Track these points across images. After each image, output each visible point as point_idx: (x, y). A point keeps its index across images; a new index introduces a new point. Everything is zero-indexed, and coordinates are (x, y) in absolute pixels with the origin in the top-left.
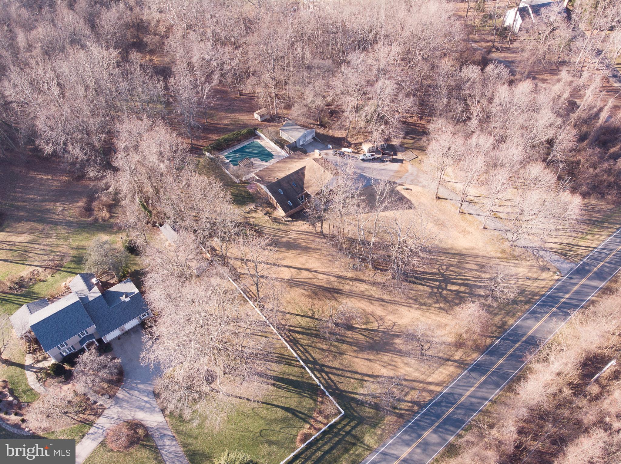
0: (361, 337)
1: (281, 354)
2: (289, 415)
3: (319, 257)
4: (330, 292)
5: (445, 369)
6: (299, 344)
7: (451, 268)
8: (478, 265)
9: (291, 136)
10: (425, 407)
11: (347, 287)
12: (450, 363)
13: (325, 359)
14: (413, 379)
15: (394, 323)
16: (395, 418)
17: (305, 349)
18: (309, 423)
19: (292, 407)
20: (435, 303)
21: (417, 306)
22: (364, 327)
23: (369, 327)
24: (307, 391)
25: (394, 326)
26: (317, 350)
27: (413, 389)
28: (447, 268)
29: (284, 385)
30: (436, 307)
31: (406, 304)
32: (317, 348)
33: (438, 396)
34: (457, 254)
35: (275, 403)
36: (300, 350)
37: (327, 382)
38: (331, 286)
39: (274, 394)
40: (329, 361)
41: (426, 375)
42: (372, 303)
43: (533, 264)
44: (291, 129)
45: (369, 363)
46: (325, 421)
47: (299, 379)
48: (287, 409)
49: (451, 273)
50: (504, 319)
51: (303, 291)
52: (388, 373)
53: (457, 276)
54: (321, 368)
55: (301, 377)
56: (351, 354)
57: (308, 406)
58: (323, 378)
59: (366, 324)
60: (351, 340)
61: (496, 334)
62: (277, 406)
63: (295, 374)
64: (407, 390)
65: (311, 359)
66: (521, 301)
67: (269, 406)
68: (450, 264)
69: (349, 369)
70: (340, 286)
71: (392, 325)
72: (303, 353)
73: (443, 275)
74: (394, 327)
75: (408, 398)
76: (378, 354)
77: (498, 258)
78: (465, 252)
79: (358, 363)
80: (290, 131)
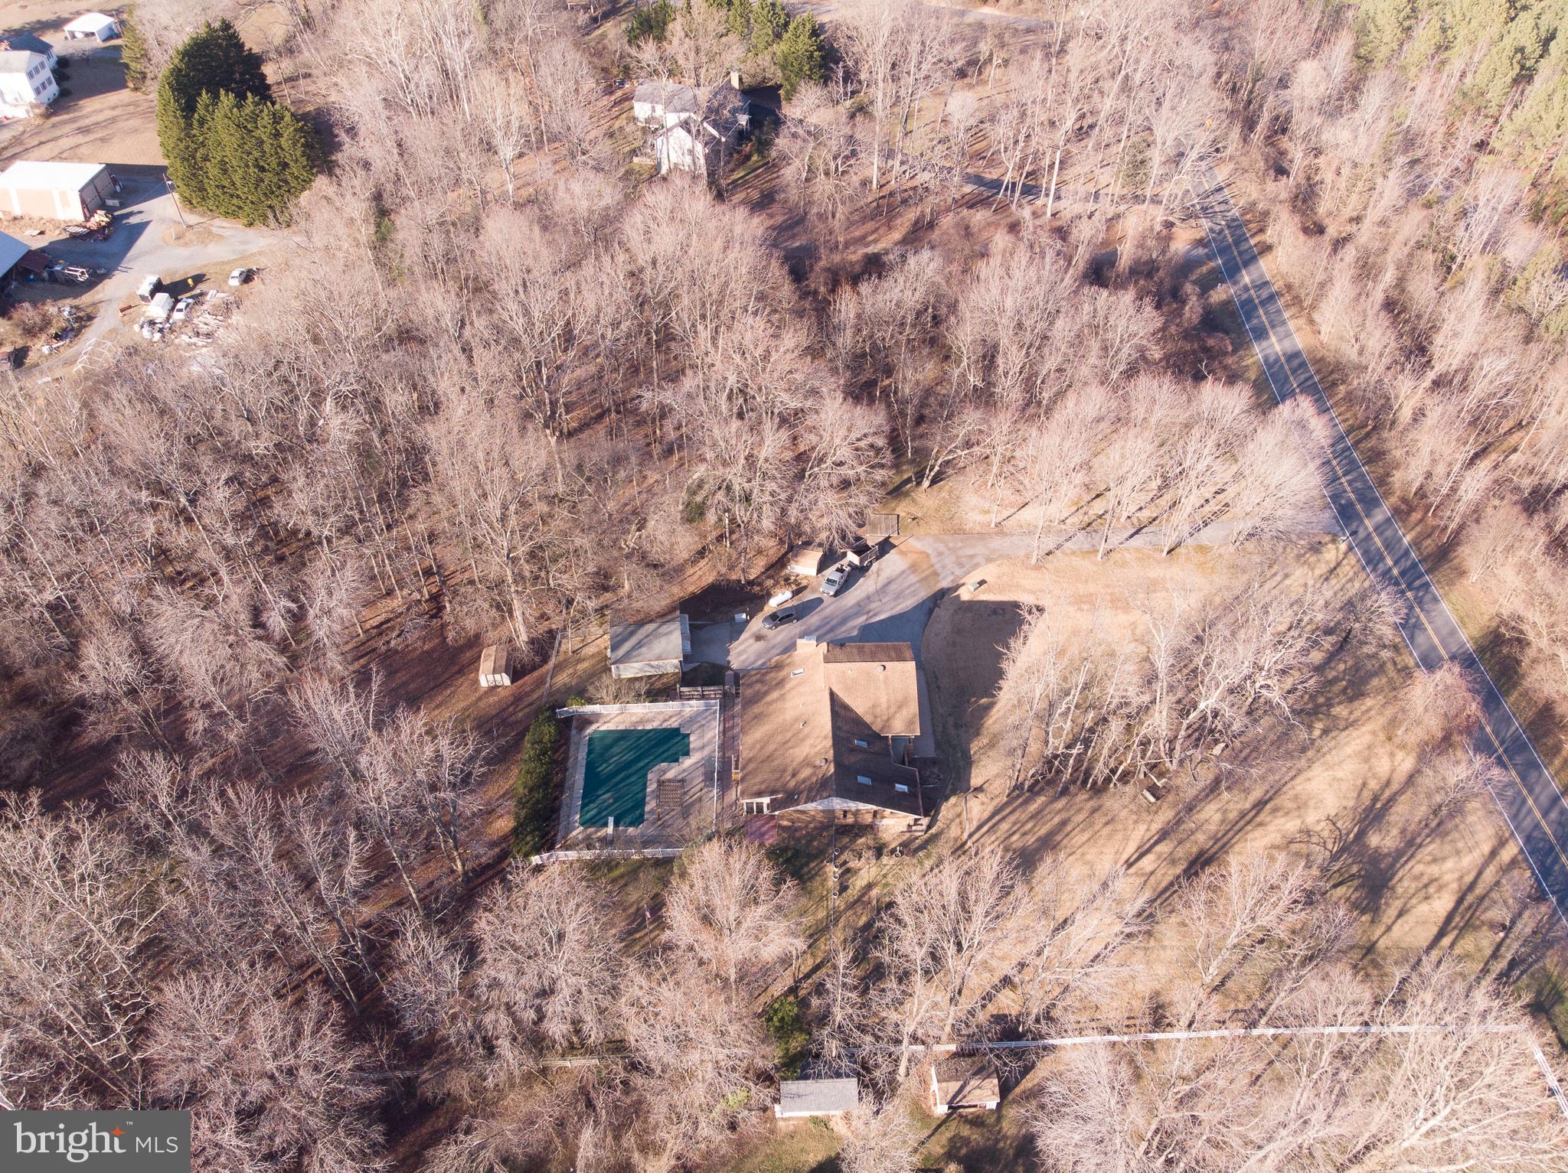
0: (1343, 889)
3: (1086, 836)
4: (1197, 873)
9: (659, 658)
10: (1544, 891)
11: (1200, 838)
15: (1329, 819)
20: (1309, 731)
21: (1304, 760)
23: (1320, 864)
25: (1334, 824)
27: (1497, 885)
30: (1321, 737)
31: (1291, 774)
33: (1528, 860)
38: (1184, 863)
41: (1475, 847)
42: (1261, 824)
43: (1296, 552)
44: (639, 645)
45: (1411, 917)
52: (1443, 900)
59: (1310, 865)
70: (1192, 848)
76: (1393, 889)
79: (1405, 935)
80: (644, 649)
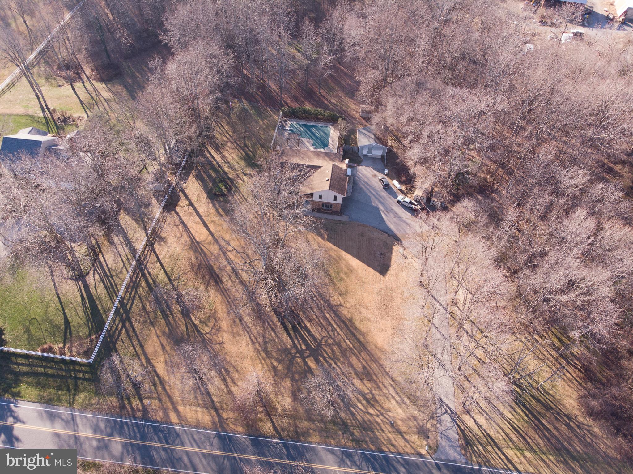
0: (183, 327)
1: (116, 285)
2: (63, 327)
4: (211, 276)
5: (203, 412)
6: (136, 289)
7: (335, 348)
8: (364, 367)
9: (359, 141)
10: (147, 420)
11: (229, 284)
12: (214, 413)
13: (136, 317)
14: (170, 393)
15: (223, 342)
16: (118, 404)
17: (134, 296)
18: (65, 345)
19: (71, 324)
20: (277, 360)
21: (259, 348)
22: (196, 322)
23: (200, 326)
24: (95, 324)
26: (141, 305)
27: (160, 400)
28: (333, 344)
29: (88, 305)
30: (272, 363)
31: (253, 338)
32: (142, 304)
33: (166, 424)
34: (359, 341)
35: (66, 311)
36: (130, 294)
37: (115, 331)
38: (218, 272)
39: (75, 305)
40: (136, 320)
41: (183, 401)
42: (229, 312)
43: (420, 418)
45: (160, 350)
46: (75, 354)
47: (101, 312)
48: (67, 322)
49: (329, 351)
50: (311, 431)
51: (193, 258)
52: (162, 369)
53: (330, 357)
54: (126, 319)
55: (105, 311)
56: (158, 331)
57: (80, 334)
58: (117, 326)
59: (201, 322)
60: (172, 322)
61: (284, 434)
62: (64, 313)
63: (104, 306)
64: (155, 395)
65: (128, 307)
66: (352, 434)
67: (60, 309)
68: (340, 343)
69: (141, 339)
70: (225, 279)
71: (218, 342)
72: (130, 297)
73: (320, 345)
74: (218, 345)
75: (146, 402)
77: (394, 381)
78: (371, 347)
79: (153, 341)
80: (363, 136)
